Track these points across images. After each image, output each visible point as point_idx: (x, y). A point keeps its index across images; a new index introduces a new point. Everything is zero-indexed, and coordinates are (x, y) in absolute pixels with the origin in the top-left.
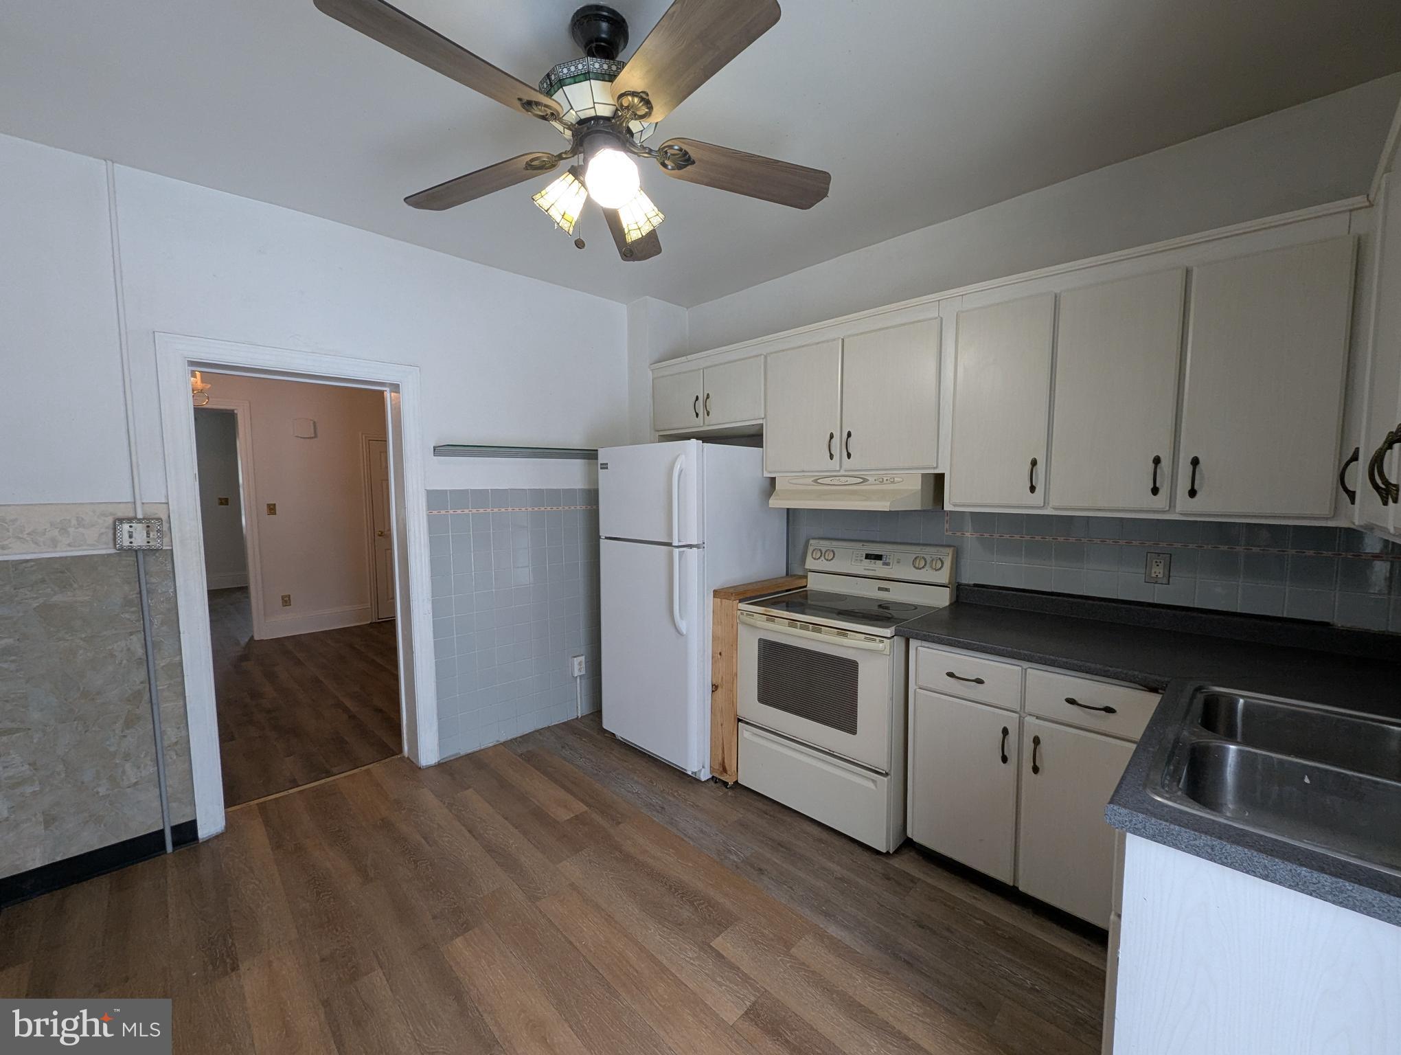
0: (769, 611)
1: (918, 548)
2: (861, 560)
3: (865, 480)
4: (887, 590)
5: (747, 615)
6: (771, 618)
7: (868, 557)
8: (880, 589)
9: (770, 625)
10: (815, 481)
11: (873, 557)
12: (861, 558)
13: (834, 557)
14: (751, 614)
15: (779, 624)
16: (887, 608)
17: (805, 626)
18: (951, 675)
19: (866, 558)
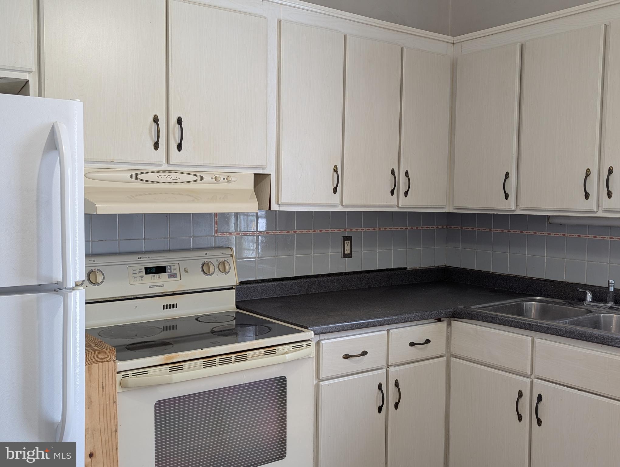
0: (173, 358)
1: (202, 253)
2: (142, 277)
3: (201, 178)
4: (174, 306)
5: (134, 374)
6: (176, 366)
7: (149, 271)
8: (165, 307)
9: (177, 376)
10: (135, 177)
11: (153, 270)
12: (141, 274)
13: (104, 279)
14: (142, 371)
15: (189, 369)
16: (174, 327)
17: (226, 358)
18: (346, 357)
19: (146, 273)
